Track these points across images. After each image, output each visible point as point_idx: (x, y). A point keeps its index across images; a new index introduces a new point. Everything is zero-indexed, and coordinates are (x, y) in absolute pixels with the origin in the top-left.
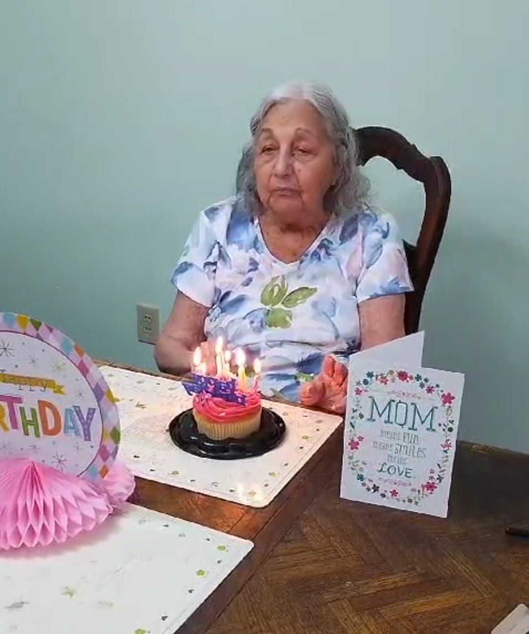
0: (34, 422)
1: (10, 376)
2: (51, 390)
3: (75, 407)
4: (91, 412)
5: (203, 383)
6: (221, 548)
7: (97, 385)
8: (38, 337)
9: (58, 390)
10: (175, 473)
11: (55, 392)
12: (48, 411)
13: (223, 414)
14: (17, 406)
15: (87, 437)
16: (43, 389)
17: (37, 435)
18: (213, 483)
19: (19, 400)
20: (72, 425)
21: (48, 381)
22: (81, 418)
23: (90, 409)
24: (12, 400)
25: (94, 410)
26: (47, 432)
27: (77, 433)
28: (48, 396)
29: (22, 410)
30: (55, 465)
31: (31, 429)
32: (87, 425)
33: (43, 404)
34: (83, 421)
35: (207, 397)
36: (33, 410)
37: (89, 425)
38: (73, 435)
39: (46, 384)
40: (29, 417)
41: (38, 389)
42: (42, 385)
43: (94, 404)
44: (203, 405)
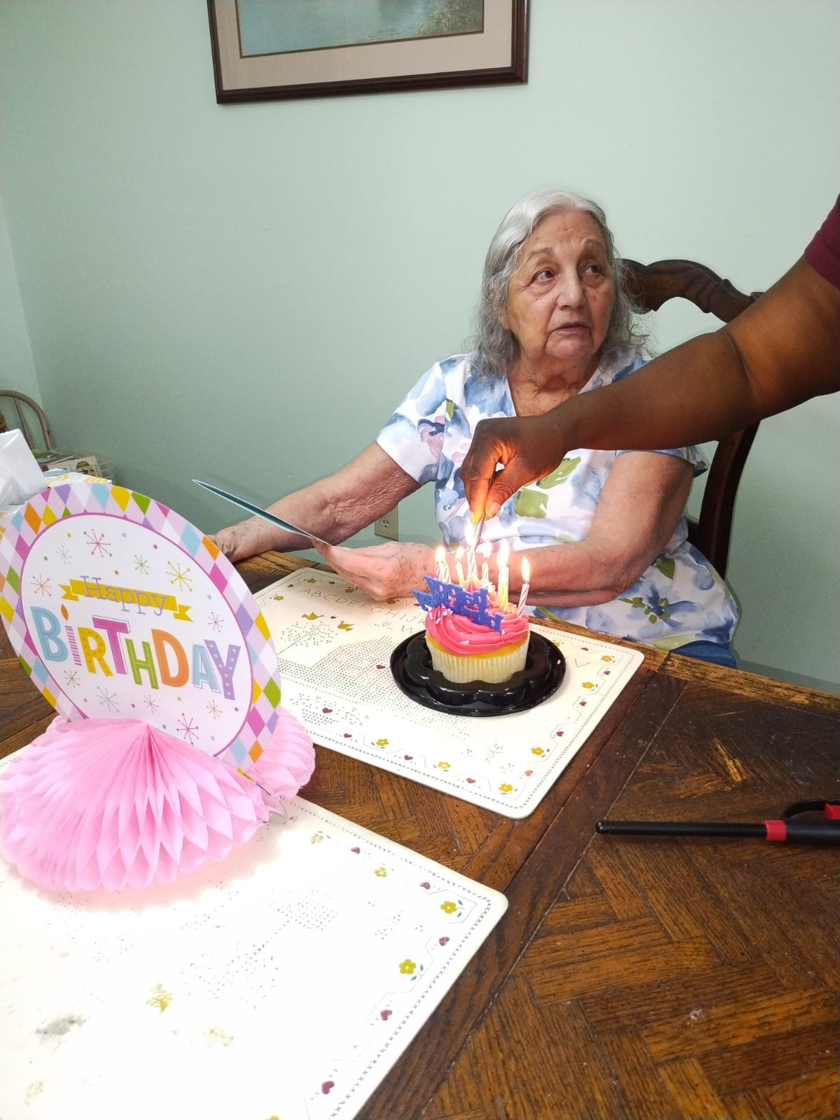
0: (148, 665)
1: (107, 588)
2: (171, 613)
3: (208, 642)
4: (234, 652)
5: (441, 593)
6: (449, 907)
7: (241, 607)
8: (147, 525)
9: (182, 614)
10: (383, 743)
11: (176, 616)
12: (168, 648)
13: (466, 643)
14: (122, 637)
15: (229, 693)
16: (158, 610)
17: (155, 686)
18: (441, 764)
19: (123, 627)
20: (204, 672)
21: (165, 598)
22: (218, 661)
23: (231, 647)
24: (114, 628)
25: (238, 648)
26: (168, 681)
27: (213, 686)
28: (167, 622)
29: (129, 643)
30: (180, 736)
31: (144, 674)
32: (227, 673)
33: (159, 636)
34: (221, 666)
35: (445, 613)
36: (145, 645)
37: (231, 673)
38: (207, 687)
39: (163, 602)
40: (141, 656)
41: (150, 610)
42: (157, 605)
43: (238, 640)
44: (438, 626)
